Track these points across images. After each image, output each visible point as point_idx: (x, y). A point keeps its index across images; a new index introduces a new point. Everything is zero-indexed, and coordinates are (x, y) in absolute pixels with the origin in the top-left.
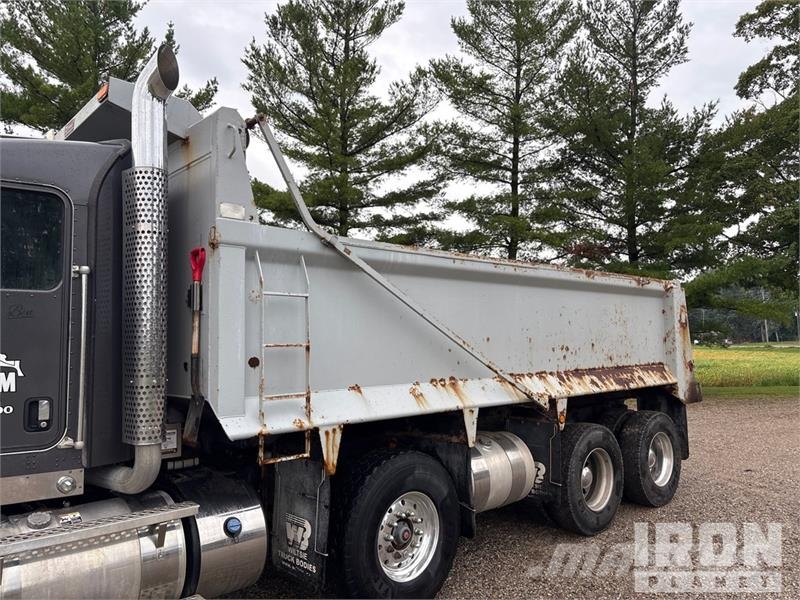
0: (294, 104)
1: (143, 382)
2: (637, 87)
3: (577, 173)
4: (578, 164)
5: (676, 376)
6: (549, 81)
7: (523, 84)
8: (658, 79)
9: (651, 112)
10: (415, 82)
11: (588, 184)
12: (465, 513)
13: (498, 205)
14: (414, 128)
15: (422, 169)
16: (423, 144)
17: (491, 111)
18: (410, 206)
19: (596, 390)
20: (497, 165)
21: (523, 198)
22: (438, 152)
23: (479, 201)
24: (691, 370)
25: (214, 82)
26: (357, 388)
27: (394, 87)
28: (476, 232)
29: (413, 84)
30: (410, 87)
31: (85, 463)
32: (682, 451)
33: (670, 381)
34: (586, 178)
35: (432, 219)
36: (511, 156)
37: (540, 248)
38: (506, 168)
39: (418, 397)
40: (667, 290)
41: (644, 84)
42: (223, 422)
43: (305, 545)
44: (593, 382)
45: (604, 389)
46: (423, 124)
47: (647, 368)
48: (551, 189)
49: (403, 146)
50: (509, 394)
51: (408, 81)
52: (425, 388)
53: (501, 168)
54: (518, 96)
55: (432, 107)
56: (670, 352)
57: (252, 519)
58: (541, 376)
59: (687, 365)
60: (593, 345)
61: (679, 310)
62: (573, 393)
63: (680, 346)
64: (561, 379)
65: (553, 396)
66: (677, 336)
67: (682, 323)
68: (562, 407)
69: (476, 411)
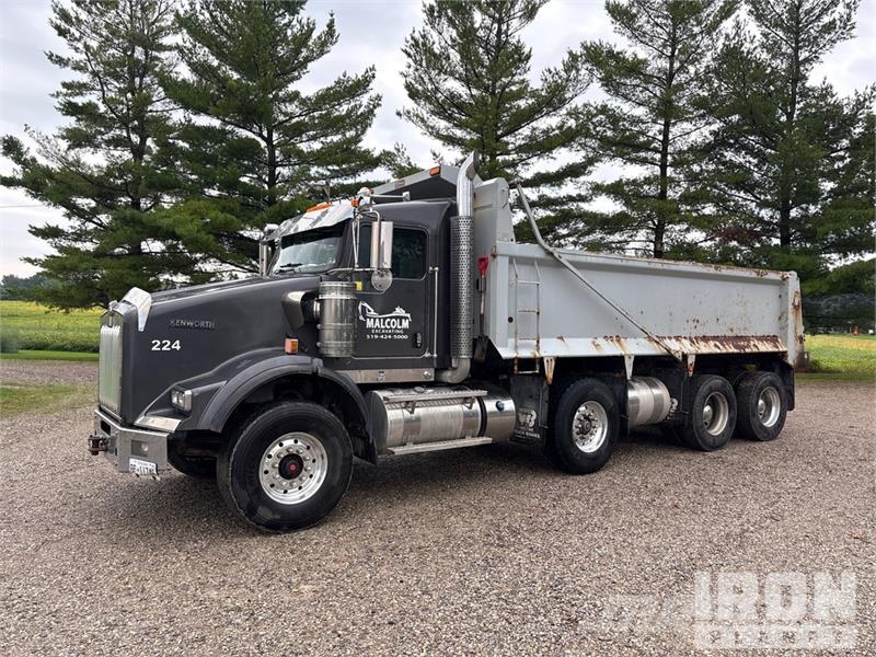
0: (449, 90)
1: (463, 327)
2: (799, 63)
3: (729, 155)
4: (731, 146)
5: (786, 346)
6: (705, 60)
7: (677, 65)
8: (821, 56)
9: (813, 90)
10: (568, 69)
11: (741, 166)
12: (624, 421)
13: (646, 187)
14: (564, 111)
15: (570, 150)
16: (573, 126)
17: (641, 92)
18: (557, 188)
19: (718, 351)
20: (646, 147)
21: (672, 180)
22: (588, 135)
23: (628, 183)
24: (801, 343)
25: (373, 69)
26: (561, 338)
27: (546, 74)
28: (622, 213)
29: (565, 71)
30: (563, 73)
31: (435, 365)
32: (788, 404)
33: (781, 350)
34: (739, 159)
35: (579, 201)
36: (661, 137)
37: (688, 230)
38: (656, 150)
39: (597, 346)
40: (784, 279)
41: (807, 60)
42: (499, 349)
43: (532, 424)
44: (716, 345)
45: (724, 351)
46: (573, 106)
47: (762, 339)
48: (702, 170)
49: (554, 130)
50: (654, 348)
51: (560, 67)
52: (601, 341)
53: (650, 150)
54: (671, 76)
55: (583, 90)
56: (784, 328)
57: (509, 405)
58: (678, 339)
59: (797, 338)
60: (718, 320)
61: (794, 296)
62: (699, 351)
63: (792, 323)
64: (692, 342)
65: (685, 353)
66: (790, 315)
67: (795, 306)
68: (691, 360)
69: (632, 358)
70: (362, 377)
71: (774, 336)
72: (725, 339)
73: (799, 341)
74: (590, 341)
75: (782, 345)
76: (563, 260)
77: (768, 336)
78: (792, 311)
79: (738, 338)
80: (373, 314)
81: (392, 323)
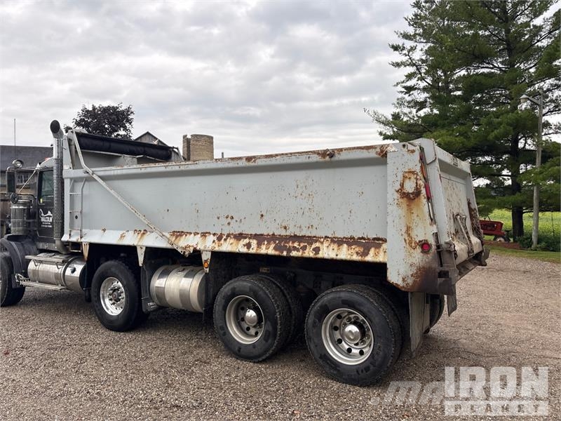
19: (243, 250)
26: (104, 230)
40: (383, 155)
44: (247, 245)
45: (253, 251)
47: (345, 241)
52: (129, 233)
58: (204, 235)
59: (413, 245)
60: (262, 216)
61: (400, 178)
62: (217, 249)
63: (397, 221)
64: (219, 239)
65: (198, 248)
66: (390, 208)
67: (404, 193)
68: (206, 257)
69: (144, 249)
70: (41, 245)
71: (378, 239)
72: (272, 238)
73: (419, 250)
74: (121, 232)
75: (382, 254)
76: (94, 176)
77: (363, 238)
78: (396, 202)
79: (295, 238)
80: (43, 214)
81: (47, 219)
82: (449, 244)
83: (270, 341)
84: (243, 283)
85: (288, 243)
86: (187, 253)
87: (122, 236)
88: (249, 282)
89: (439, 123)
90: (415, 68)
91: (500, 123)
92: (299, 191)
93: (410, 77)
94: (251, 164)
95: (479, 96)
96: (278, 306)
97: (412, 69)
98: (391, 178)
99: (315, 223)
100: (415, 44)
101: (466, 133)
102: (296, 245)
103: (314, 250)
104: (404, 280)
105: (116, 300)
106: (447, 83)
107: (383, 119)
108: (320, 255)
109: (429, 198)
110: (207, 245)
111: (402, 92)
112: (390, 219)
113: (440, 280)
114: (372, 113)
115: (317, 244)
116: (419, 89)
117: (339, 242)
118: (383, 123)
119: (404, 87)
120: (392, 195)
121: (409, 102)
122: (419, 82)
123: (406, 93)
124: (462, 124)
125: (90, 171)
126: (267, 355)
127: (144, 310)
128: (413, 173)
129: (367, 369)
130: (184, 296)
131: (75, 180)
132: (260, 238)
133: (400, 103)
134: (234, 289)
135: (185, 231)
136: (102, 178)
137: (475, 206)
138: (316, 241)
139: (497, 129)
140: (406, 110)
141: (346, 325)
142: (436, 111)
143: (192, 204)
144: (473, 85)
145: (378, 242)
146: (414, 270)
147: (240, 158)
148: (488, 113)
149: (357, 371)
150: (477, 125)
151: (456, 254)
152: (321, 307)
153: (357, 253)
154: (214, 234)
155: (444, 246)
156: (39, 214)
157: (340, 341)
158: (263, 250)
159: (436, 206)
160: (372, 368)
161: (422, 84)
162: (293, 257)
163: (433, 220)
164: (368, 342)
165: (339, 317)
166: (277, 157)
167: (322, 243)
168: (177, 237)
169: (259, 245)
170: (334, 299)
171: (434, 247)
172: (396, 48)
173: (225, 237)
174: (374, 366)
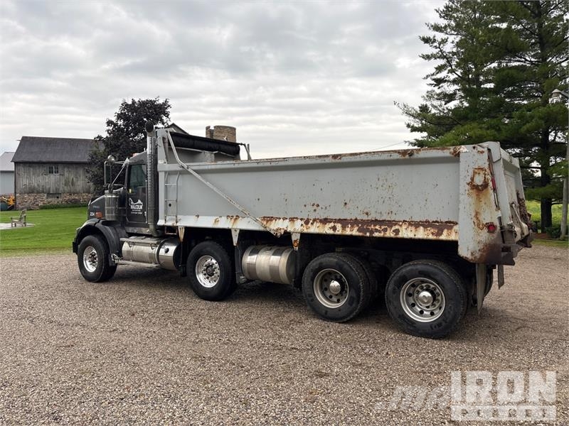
19: (329, 232)
40: (457, 155)
42: (160, 220)
45: (339, 233)
52: (222, 218)
58: (292, 220)
59: (481, 226)
60: (346, 204)
61: (471, 173)
62: (305, 231)
63: (468, 206)
64: (307, 222)
65: (288, 231)
66: (462, 197)
67: (474, 185)
68: (295, 237)
69: (238, 231)
70: (130, 230)
71: (450, 222)
72: (355, 222)
73: (486, 230)
74: (215, 218)
75: (453, 234)
76: (189, 170)
77: (436, 222)
78: (467, 192)
79: (376, 222)
80: (132, 203)
81: (137, 206)
82: (511, 226)
83: (354, 305)
84: (330, 259)
85: (370, 226)
86: (279, 234)
87: (216, 221)
88: (335, 258)
89: (469, 116)
90: (445, 60)
91: (532, 117)
92: (381, 183)
93: (440, 69)
94: (337, 161)
95: (510, 89)
96: (361, 277)
97: (442, 62)
98: (463, 173)
99: (394, 209)
100: (446, 36)
101: (497, 126)
102: (377, 227)
103: (393, 231)
104: (472, 253)
105: (209, 274)
106: (477, 76)
107: (413, 112)
108: (400, 235)
109: (495, 189)
110: (297, 228)
111: (431, 85)
112: (461, 206)
113: (503, 254)
114: (402, 107)
115: (397, 227)
116: (448, 81)
117: (417, 225)
118: (413, 116)
119: (434, 80)
120: (464, 187)
121: (438, 95)
122: (450, 75)
123: (435, 85)
124: (494, 117)
125: (185, 165)
126: (351, 316)
127: (237, 282)
128: (482, 169)
129: (440, 325)
130: (274, 270)
131: (169, 173)
132: (344, 222)
133: (430, 96)
134: (321, 263)
135: (274, 216)
136: (196, 171)
137: (522, 196)
138: (395, 225)
139: (529, 123)
140: (437, 103)
141: (419, 292)
142: (466, 104)
143: (281, 194)
144: (505, 79)
145: (450, 225)
146: (481, 246)
147: (327, 156)
148: (519, 107)
149: (431, 327)
150: (507, 118)
151: (515, 234)
152: (400, 277)
153: (433, 234)
154: (301, 219)
155: (506, 227)
156: (129, 202)
157: (413, 305)
158: (348, 232)
159: (500, 196)
160: (444, 324)
161: (452, 77)
162: (376, 237)
163: (498, 207)
164: (437, 305)
165: (413, 285)
166: (361, 155)
167: (401, 226)
168: (267, 221)
169: (344, 228)
170: (412, 270)
171: (499, 228)
172: (426, 40)
173: (311, 221)
174: (446, 322)
